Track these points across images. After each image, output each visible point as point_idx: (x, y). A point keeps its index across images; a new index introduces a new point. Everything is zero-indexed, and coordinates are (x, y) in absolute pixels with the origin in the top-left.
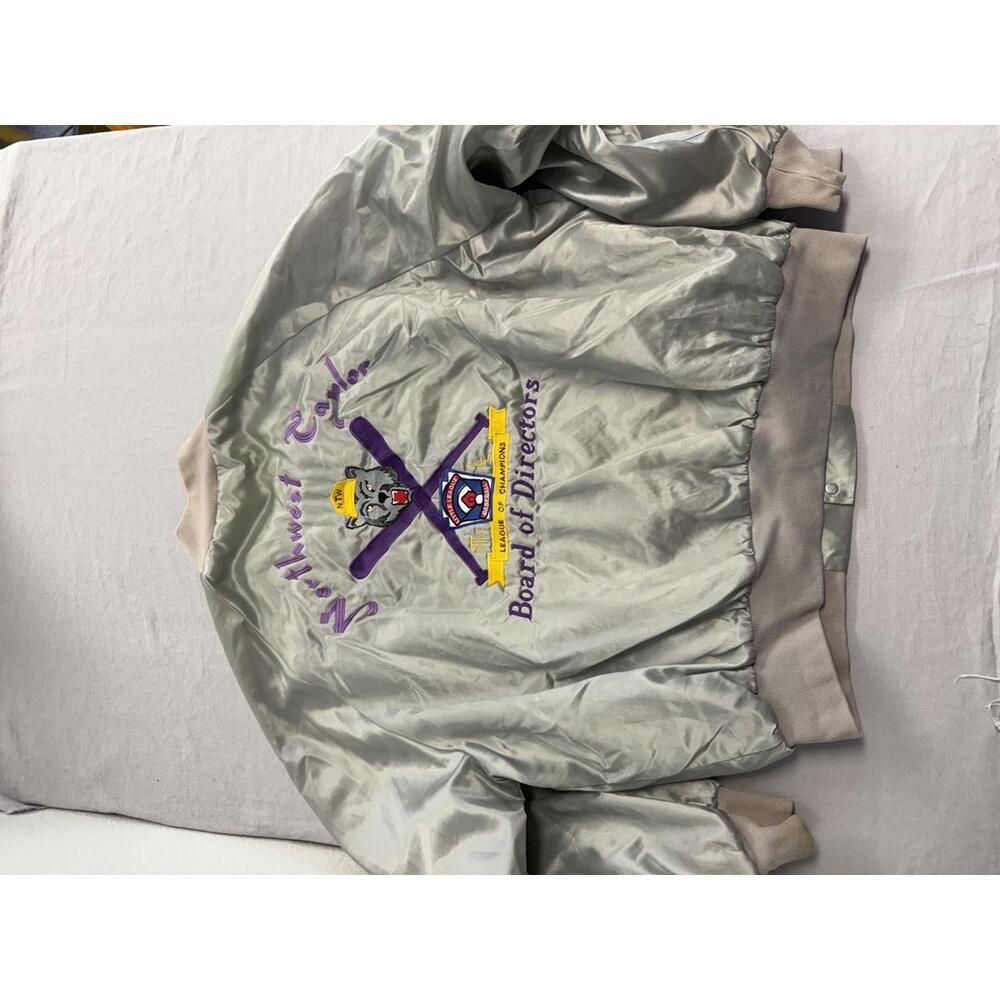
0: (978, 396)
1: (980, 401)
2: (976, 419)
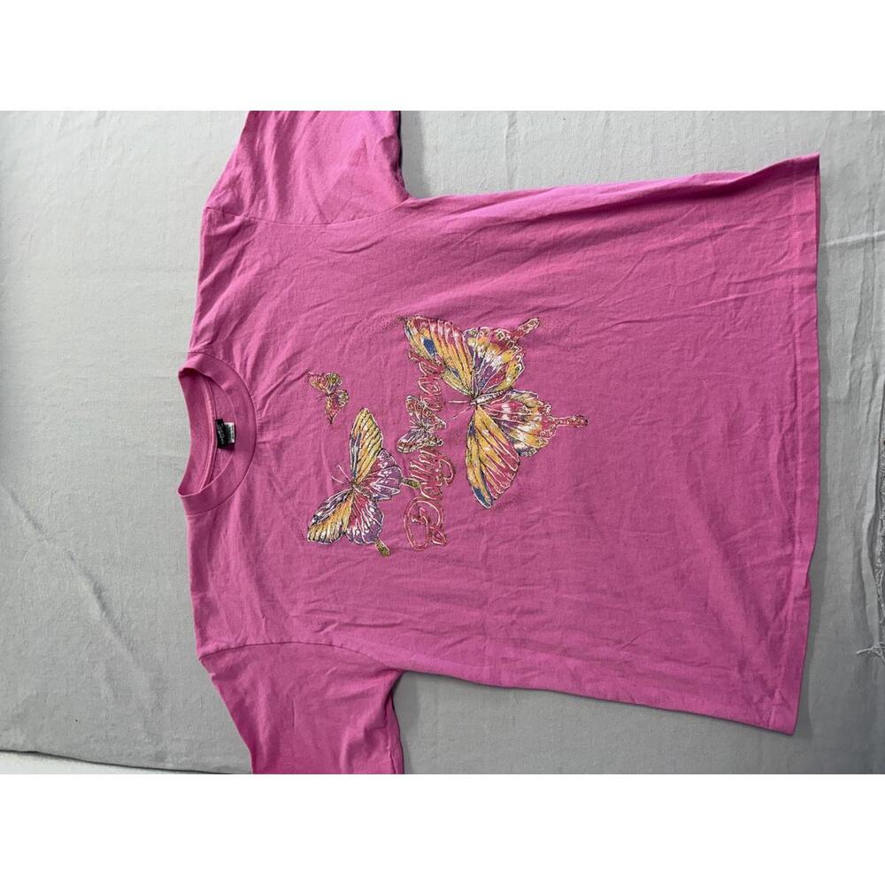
0: (850, 356)
1: (853, 358)
2: (848, 376)
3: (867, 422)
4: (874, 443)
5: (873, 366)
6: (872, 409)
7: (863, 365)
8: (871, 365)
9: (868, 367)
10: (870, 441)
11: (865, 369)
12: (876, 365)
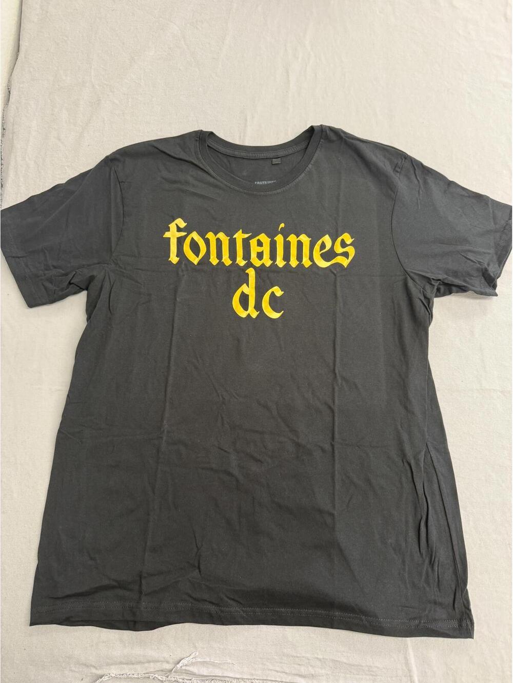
0: (320, 657)
1: (317, 658)
2: (304, 655)
3: (269, 670)
4: (252, 675)
5: (312, 675)
6: (279, 674)
7: (313, 667)
8: (313, 673)
9: (312, 671)
10: (253, 672)
11: (310, 668)
12: (313, 676)
